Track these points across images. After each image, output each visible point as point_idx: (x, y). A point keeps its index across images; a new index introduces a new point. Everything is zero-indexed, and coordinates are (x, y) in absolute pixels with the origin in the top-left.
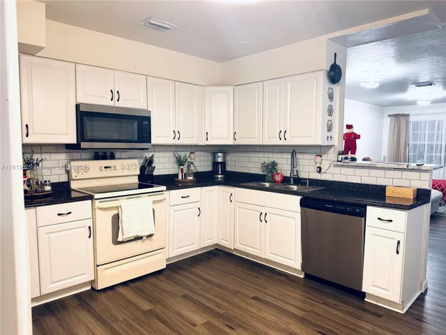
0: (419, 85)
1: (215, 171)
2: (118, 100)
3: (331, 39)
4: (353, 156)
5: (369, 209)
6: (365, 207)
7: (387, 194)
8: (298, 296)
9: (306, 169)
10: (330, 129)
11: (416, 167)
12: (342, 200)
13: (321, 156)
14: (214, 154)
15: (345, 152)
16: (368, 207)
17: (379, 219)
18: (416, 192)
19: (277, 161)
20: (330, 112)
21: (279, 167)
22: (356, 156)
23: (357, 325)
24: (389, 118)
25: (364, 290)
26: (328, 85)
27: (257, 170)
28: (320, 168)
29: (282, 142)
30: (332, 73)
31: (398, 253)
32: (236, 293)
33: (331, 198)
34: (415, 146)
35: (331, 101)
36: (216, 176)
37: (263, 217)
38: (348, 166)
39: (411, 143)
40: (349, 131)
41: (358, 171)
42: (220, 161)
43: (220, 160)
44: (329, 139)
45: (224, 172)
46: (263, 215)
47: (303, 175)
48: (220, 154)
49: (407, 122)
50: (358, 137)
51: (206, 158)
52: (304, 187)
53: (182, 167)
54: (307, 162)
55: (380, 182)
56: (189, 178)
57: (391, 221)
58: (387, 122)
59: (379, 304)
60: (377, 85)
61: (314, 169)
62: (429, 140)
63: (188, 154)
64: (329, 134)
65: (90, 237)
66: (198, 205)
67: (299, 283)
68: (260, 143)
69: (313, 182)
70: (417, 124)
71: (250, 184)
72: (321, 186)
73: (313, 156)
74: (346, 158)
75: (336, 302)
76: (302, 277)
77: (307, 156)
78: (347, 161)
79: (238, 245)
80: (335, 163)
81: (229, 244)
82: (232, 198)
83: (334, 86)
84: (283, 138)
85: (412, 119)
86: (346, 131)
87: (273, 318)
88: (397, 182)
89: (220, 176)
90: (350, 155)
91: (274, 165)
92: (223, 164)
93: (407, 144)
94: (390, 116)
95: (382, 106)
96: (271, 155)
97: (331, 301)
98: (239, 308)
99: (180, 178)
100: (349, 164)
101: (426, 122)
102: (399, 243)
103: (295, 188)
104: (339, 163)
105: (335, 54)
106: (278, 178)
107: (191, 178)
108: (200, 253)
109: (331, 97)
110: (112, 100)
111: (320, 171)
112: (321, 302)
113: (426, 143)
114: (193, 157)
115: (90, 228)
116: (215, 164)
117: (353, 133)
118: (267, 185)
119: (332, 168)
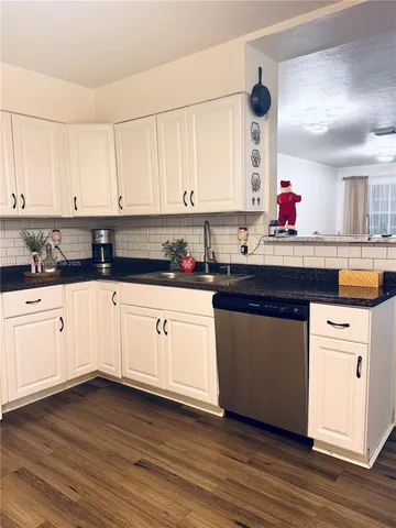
0: (380, 132)
1: (95, 259)
3: (252, 43)
4: (291, 227)
5: (313, 307)
6: (306, 304)
7: (341, 282)
8: (210, 453)
9: (227, 249)
10: (256, 186)
11: (382, 240)
12: (272, 294)
13: (246, 229)
14: (94, 233)
15: (281, 222)
16: (311, 304)
17: (329, 322)
18: (382, 278)
19: (187, 239)
20: (256, 160)
21: (189, 249)
22: (297, 227)
23: (300, 499)
24: (344, 182)
25: (310, 435)
26: (251, 117)
27: (158, 254)
28: (246, 248)
29: (189, 210)
30: (255, 99)
31: (359, 376)
32: (111, 457)
33: (257, 292)
34: (376, 216)
35: (257, 143)
36: (98, 265)
37: (161, 326)
38: (284, 243)
39: (371, 213)
40: (285, 190)
41: (299, 249)
42: (103, 242)
43: (103, 240)
44: (256, 202)
45: (111, 259)
46: (162, 322)
47: (223, 259)
48: (103, 232)
49: (366, 186)
50: (298, 199)
51: (82, 239)
52: (224, 276)
53: (35, 253)
54: (227, 239)
55: (330, 265)
56: (48, 271)
57: (347, 325)
58: (342, 186)
59: (333, 455)
60: (325, 129)
61: (237, 249)
62: (392, 209)
63: (46, 233)
64: (256, 195)
66: (59, 313)
67: (215, 427)
68: (157, 211)
69: (237, 269)
70: (377, 189)
71: (144, 276)
72: (248, 274)
73: (235, 230)
74: (281, 231)
75: (270, 459)
76: (221, 415)
77: (228, 230)
78: (283, 234)
79: (128, 371)
80: (266, 238)
81: (114, 371)
82: (117, 299)
83: (260, 120)
84: (189, 203)
85: (372, 182)
86: (280, 190)
87: (163, 501)
88: (355, 264)
89: (104, 265)
90: (287, 227)
91: (182, 245)
92: (109, 247)
93: (366, 215)
94: (344, 179)
95: (335, 166)
96: (177, 231)
97: (261, 456)
98: (109, 486)
99: (33, 271)
100: (286, 239)
101: (388, 186)
102: (360, 359)
103: (210, 278)
104: (271, 239)
105: (260, 69)
106: (187, 265)
107: (52, 270)
108: (68, 387)
109: (256, 137)
111: (245, 252)
112: (246, 459)
113: (389, 213)
114: (57, 237)
116: (96, 247)
117: (291, 193)
118: (172, 275)
119: (262, 247)
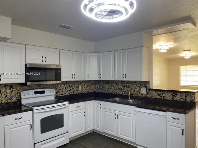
2: (46, 61)
17: (173, 118)
31: (183, 135)
46: (117, 115)
57: (179, 119)
65: (31, 129)
66: (84, 110)
79: (104, 130)
81: (100, 129)
82: (101, 106)
84: (125, 78)
102: (183, 130)
103: (131, 101)
108: (85, 134)
110: (43, 61)
115: (31, 125)
118: (118, 100)
